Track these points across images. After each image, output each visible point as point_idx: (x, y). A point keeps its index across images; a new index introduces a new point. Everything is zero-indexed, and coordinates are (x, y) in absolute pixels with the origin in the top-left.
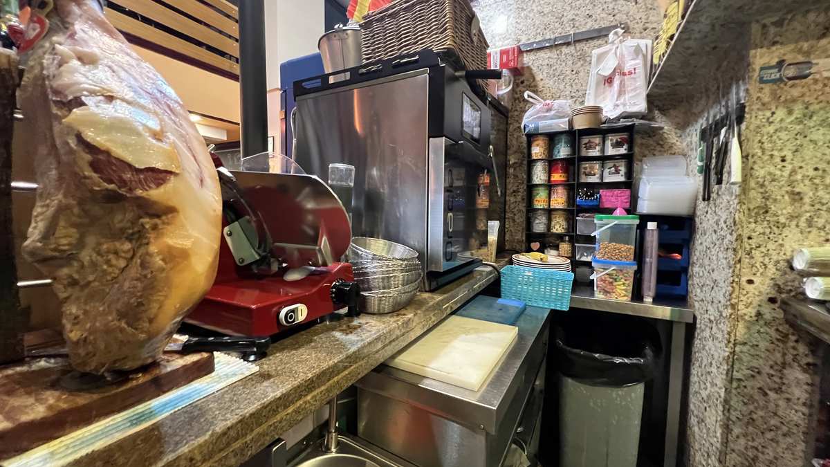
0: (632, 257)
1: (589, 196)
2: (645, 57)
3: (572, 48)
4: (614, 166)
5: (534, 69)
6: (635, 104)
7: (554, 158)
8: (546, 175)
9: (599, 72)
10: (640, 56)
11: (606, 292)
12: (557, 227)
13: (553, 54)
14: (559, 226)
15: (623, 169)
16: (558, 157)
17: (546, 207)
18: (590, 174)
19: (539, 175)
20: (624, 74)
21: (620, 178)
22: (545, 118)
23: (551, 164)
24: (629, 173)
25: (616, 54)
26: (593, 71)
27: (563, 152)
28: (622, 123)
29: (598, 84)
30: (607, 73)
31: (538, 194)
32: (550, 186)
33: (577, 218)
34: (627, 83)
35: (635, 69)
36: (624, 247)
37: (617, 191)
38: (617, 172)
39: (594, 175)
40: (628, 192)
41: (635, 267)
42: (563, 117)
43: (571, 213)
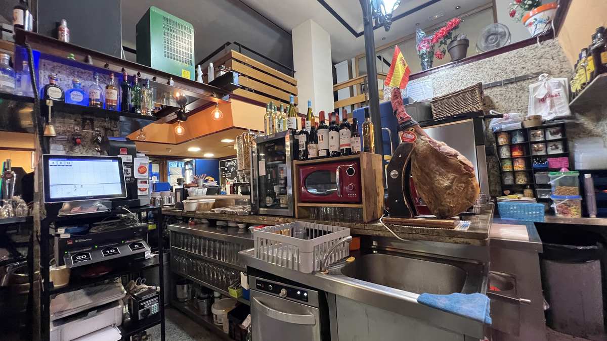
0: (578, 193)
1: (541, 163)
2: (564, 87)
3: (514, 85)
4: (554, 145)
5: (491, 97)
6: (562, 112)
7: (513, 143)
8: (509, 153)
9: (537, 97)
10: (562, 87)
11: (564, 213)
12: (520, 181)
13: (503, 89)
14: (521, 180)
15: (560, 147)
16: (516, 143)
17: (511, 170)
18: (538, 150)
19: (505, 153)
20: (552, 96)
21: (560, 151)
22: (505, 123)
23: (512, 147)
24: (566, 148)
25: (545, 87)
26: (532, 96)
27: (519, 140)
28: (556, 122)
29: (535, 103)
30: (541, 97)
31: (505, 163)
32: (512, 159)
33: (535, 175)
34: (555, 101)
35: (559, 93)
36: (572, 188)
37: (559, 159)
38: (557, 148)
39: (542, 150)
40: (566, 159)
41: (581, 199)
42: (518, 122)
43: (530, 173)
